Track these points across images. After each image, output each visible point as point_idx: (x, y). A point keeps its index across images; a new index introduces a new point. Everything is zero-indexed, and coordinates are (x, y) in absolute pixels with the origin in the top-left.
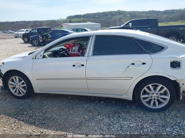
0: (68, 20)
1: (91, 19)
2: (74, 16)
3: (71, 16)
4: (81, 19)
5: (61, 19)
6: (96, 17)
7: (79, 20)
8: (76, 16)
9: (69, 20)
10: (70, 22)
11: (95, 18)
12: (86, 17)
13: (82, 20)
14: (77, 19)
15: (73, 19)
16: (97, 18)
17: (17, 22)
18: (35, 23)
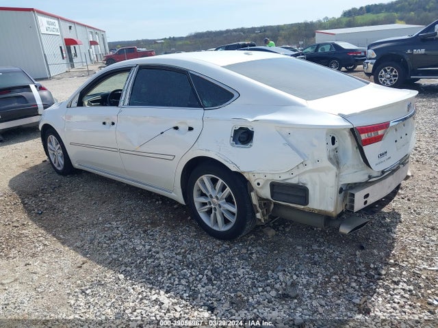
0: (346, 19)
1: (413, 13)
2: (361, 8)
3: (354, 9)
4: (382, 15)
5: (326, 18)
6: (427, 7)
7: (376, 19)
8: (369, 9)
9: (348, 19)
10: (349, 25)
11: (425, 10)
12: (397, 10)
13: (385, 17)
14: (370, 17)
15: (358, 17)
16: (430, 11)
17: (228, 31)
18: (265, 31)
